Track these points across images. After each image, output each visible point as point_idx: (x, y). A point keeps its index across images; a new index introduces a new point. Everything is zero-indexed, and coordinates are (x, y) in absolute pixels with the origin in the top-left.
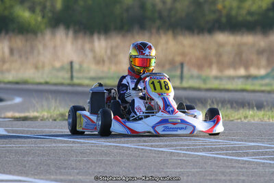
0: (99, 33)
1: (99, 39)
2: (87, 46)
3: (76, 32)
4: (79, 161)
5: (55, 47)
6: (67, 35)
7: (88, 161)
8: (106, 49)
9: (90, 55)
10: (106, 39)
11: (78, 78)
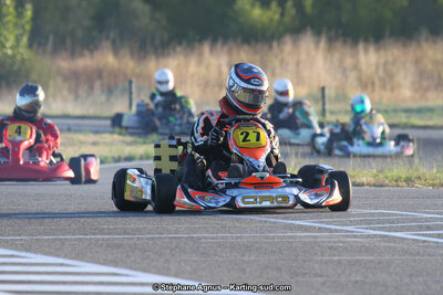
0: (366, 40)
1: (366, 51)
2: (349, 62)
3: (330, 41)
4: (326, 262)
5: (298, 63)
6: (317, 43)
7: (339, 262)
8: (377, 66)
9: (353, 76)
10: (377, 50)
11: (332, 113)
